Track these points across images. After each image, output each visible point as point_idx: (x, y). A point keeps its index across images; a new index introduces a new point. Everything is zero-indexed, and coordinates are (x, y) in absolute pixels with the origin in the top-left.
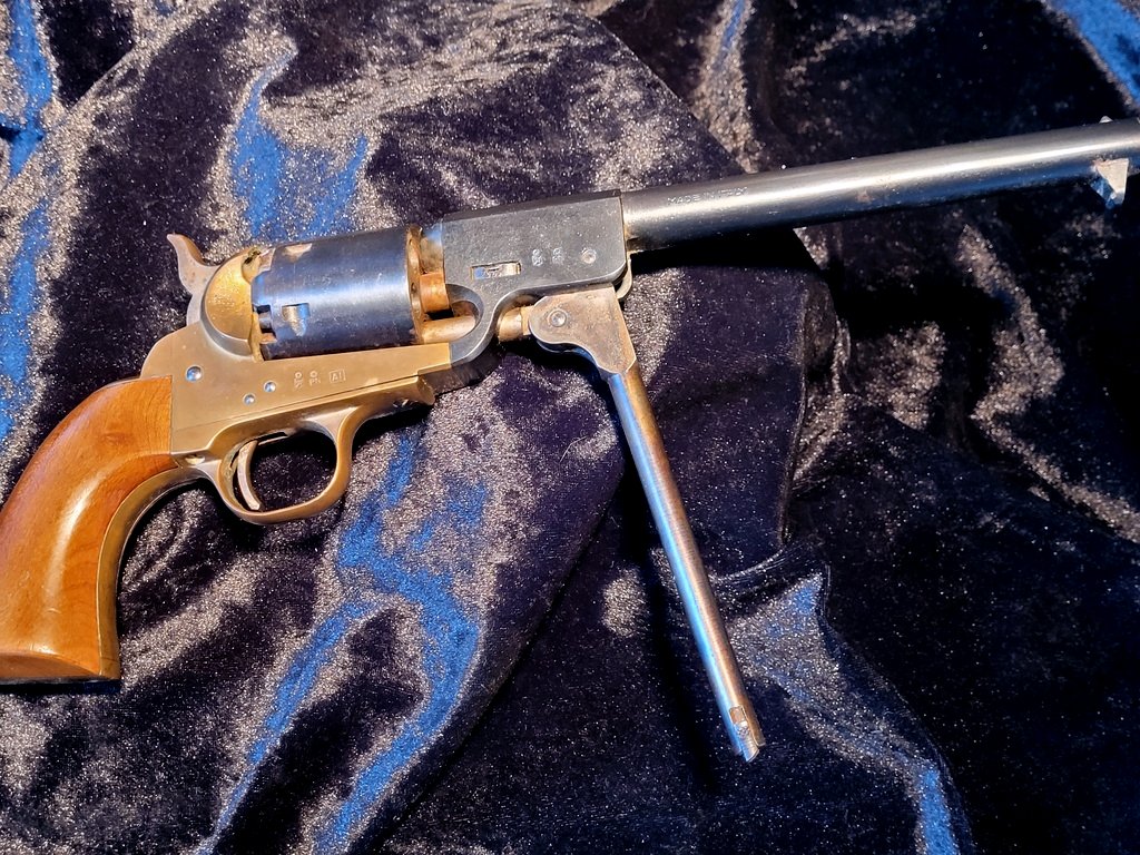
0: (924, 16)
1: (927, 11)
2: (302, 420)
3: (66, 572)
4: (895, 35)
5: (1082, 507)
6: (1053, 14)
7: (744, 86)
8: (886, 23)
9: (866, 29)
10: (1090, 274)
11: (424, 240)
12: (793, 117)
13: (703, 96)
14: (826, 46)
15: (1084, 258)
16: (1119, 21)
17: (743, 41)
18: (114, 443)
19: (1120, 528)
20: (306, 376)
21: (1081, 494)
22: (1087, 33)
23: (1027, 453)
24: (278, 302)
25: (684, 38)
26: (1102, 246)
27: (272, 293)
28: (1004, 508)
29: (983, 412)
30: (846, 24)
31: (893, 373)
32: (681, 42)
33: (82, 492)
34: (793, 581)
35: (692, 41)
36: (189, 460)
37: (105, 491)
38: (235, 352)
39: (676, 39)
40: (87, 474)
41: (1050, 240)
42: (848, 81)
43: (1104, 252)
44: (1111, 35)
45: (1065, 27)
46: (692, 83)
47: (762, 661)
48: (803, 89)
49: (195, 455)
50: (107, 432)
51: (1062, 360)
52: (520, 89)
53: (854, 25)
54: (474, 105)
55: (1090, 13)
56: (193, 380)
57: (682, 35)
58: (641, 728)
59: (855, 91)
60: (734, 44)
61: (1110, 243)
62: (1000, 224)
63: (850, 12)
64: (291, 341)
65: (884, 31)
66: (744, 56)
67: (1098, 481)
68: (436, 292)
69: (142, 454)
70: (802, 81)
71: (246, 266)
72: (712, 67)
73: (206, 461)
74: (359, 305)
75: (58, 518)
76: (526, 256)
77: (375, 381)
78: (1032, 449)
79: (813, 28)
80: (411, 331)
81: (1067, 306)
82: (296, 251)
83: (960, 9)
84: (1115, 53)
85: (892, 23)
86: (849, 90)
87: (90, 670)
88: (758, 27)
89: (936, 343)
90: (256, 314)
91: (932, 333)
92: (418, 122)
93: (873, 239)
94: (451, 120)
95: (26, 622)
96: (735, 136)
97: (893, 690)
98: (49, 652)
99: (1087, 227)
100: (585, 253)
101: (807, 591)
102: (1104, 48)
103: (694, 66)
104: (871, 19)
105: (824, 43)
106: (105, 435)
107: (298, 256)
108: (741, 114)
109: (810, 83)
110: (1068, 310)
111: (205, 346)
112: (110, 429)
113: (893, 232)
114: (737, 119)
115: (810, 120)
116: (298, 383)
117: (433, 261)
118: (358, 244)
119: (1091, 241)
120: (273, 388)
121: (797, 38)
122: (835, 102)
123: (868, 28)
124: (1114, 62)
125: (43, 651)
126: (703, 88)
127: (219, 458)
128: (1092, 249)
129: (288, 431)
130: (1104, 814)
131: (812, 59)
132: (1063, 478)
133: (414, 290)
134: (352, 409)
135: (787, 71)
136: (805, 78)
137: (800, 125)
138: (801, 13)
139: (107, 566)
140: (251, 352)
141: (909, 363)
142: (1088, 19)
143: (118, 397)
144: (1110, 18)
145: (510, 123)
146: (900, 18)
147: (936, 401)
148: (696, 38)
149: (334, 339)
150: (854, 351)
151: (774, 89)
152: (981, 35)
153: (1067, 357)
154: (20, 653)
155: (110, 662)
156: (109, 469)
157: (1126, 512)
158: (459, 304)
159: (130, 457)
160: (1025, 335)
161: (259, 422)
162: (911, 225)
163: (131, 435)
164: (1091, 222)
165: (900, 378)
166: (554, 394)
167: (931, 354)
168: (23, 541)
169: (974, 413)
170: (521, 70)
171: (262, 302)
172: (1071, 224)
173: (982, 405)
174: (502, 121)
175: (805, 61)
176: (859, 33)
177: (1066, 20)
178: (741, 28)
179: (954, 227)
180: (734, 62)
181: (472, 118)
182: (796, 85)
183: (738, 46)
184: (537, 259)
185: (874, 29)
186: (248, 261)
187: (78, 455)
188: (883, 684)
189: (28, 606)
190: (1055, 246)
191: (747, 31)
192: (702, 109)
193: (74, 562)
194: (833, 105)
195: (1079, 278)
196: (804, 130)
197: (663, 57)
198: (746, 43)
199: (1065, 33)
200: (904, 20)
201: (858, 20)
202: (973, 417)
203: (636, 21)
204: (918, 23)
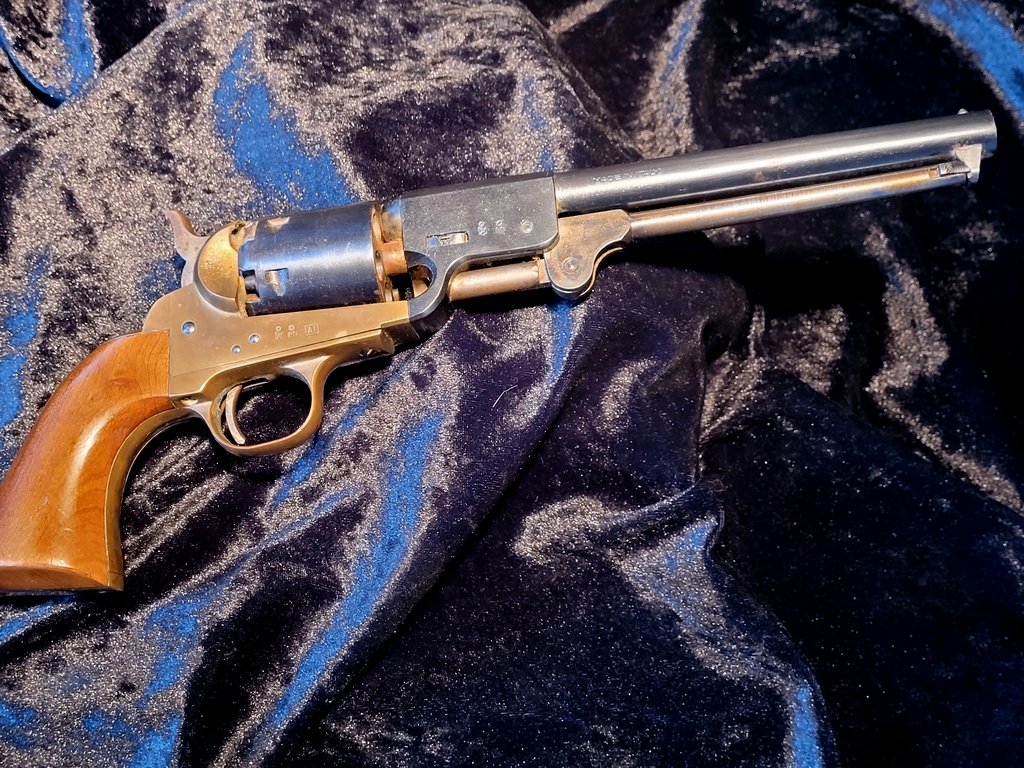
0: (847, 44)
1: (849, 39)
2: (281, 367)
3: (78, 498)
4: (820, 59)
5: (959, 473)
6: (961, 49)
7: (687, 97)
8: (813, 49)
9: (796, 53)
10: (978, 273)
11: (385, 214)
12: (726, 124)
13: (650, 102)
14: (759, 66)
15: (973, 260)
16: (1016, 57)
17: (688, 57)
18: (120, 387)
19: (991, 492)
20: (285, 330)
21: (959, 461)
22: (989, 67)
23: (913, 423)
24: (261, 266)
25: (638, 53)
26: (990, 250)
27: (256, 259)
28: (892, 465)
29: (875, 386)
30: (779, 49)
31: (801, 346)
32: (635, 57)
33: (92, 429)
34: (692, 521)
35: (644, 56)
36: (184, 402)
37: (111, 428)
38: (224, 309)
39: (630, 54)
40: (96, 413)
41: (946, 242)
42: (777, 97)
43: (992, 254)
44: (1009, 68)
45: (970, 60)
46: (643, 91)
47: (659, 588)
48: (737, 101)
49: (189, 397)
50: (114, 378)
51: (947, 343)
52: (482, 86)
53: (785, 49)
54: (442, 97)
55: (992, 49)
56: (188, 333)
57: (636, 50)
58: (551, 640)
59: (782, 105)
60: (681, 59)
61: (998, 247)
62: (901, 225)
63: (782, 38)
64: (272, 301)
65: (811, 56)
66: (688, 71)
67: (973, 451)
68: (396, 258)
69: (144, 397)
70: (737, 95)
71: (233, 236)
72: (661, 79)
73: (199, 402)
74: (331, 269)
75: (71, 451)
76: (474, 227)
77: (344, 333)
78: (917, 419)
79: (749, 50)
80: (376, 292)
81: (956, 299)
82: (277, 224)
83: (878, 40)
84: (1013, 84)
85: (818, 49)
86: (777, 105)
87: (99, 581)
88: (702, 46)
89: (840, 323)
90: (241, 278)
91: (838, 315)
92: (394, 108)
93: (790, 233)
94: (422, 108)
95: (45, 540)
96: (678, 139)
97: (770, 616)
98: (64, 565)
99: (978, 232)
100: (524, 223)
101: (702, 529)
102: (1003, 80)
103: (646, 78)
104: (801, 44)
105: (758, 63)
106: (112, 381)
107: (279, 228)
108: (684, 121)
109: (743, 97)
110: (957, 302)
111: (197, 304)
112: (117, 375)
113: (808, 227)
114: (680, 124)
115: (741, 127)
116: (278, 335)
117: (393, 231)
118: (330, 218)
119: (982, 245)
120: (256, 339)
121: (735, 58)
122: (764, 114)
123: (798, 52)
124: (1011, 92)
125: (60, 565)
126: (651, 96)
127: (210, 400)
128: (981, 251)
129: (269, 377)
130: (960, 736)
131: (747, 76)
132: (943, 448)
133: (378, 256)
134: (324, 358)
135: (725, 85)
136: (739, 92)
137: (733, 132)
138: (740, 36)
139: (113, 493)
140: (238, 310)
141: (816, 338)
142: (989, 54)
143: (123, 348)
144: (1009, 54)
145: (472, 115)
146: (825, 45)
147: (837, 372)
148: (648, 54)
149: (309, 298)
150: (768, 326)
151: (712, 102)
152: (895, 63)
153: (951, 340)
154: (40, 566)
155: (116, 575)
156: (116, 409)
157: (997, 479)
158: (415, 268)
159: (135, 399)
160: (917, 321)
161: (245, 369)
162: (824, 222)
163: (135, 380)
164: (981, 228)
165: (807, 351)
166: (493, 347)
167: (836, 332)
168: (42, 472)
169: (869, 386)
170: (485, 70)
171: (248, 266)
172: (964, 229)
173: (876, 380)
174: (466, 112)
175: (741, 78)
176: (790, 56)
177: (971, 54)
178: (687, 46)
179: (862, 226)
180: (681, 75)
181: (440, 108)
182: (731, 98)
183: (684, 61)
184: (482, 229)
185: (802, 53)
186: (235, 232)
187: (89, 397)
188: (762, 613)
189: (47, 527)
190: (950, 247)
191: (692, 49)
192: (649, 113)
193: (86, 488)
194: (762, 116)
195: (967, 276)
196: (736, 137)
197: (618, 69)
198: (691, 59)
199: (970, 66)
200: (829, 48)
201: (789, 45)
202: (867, 389)
203: (597, 36)
204: (841, 51)
